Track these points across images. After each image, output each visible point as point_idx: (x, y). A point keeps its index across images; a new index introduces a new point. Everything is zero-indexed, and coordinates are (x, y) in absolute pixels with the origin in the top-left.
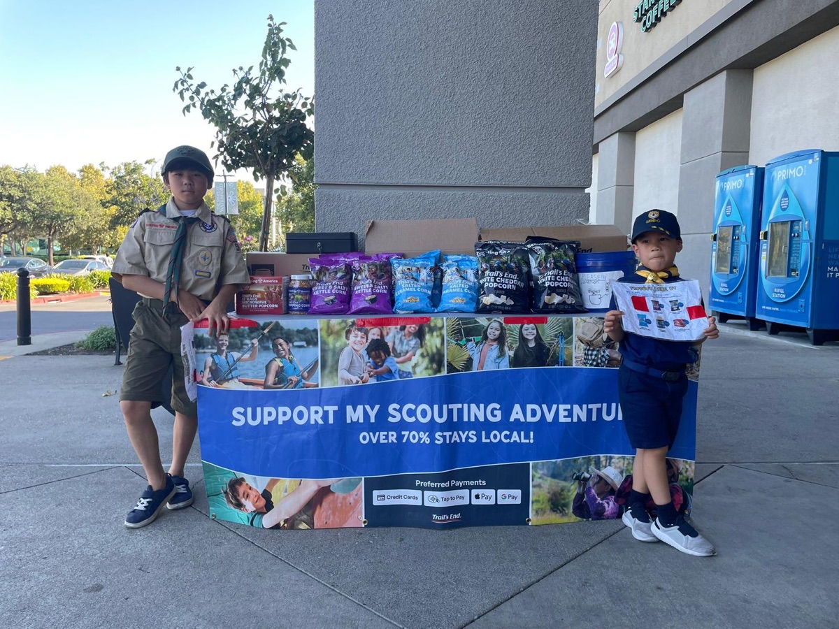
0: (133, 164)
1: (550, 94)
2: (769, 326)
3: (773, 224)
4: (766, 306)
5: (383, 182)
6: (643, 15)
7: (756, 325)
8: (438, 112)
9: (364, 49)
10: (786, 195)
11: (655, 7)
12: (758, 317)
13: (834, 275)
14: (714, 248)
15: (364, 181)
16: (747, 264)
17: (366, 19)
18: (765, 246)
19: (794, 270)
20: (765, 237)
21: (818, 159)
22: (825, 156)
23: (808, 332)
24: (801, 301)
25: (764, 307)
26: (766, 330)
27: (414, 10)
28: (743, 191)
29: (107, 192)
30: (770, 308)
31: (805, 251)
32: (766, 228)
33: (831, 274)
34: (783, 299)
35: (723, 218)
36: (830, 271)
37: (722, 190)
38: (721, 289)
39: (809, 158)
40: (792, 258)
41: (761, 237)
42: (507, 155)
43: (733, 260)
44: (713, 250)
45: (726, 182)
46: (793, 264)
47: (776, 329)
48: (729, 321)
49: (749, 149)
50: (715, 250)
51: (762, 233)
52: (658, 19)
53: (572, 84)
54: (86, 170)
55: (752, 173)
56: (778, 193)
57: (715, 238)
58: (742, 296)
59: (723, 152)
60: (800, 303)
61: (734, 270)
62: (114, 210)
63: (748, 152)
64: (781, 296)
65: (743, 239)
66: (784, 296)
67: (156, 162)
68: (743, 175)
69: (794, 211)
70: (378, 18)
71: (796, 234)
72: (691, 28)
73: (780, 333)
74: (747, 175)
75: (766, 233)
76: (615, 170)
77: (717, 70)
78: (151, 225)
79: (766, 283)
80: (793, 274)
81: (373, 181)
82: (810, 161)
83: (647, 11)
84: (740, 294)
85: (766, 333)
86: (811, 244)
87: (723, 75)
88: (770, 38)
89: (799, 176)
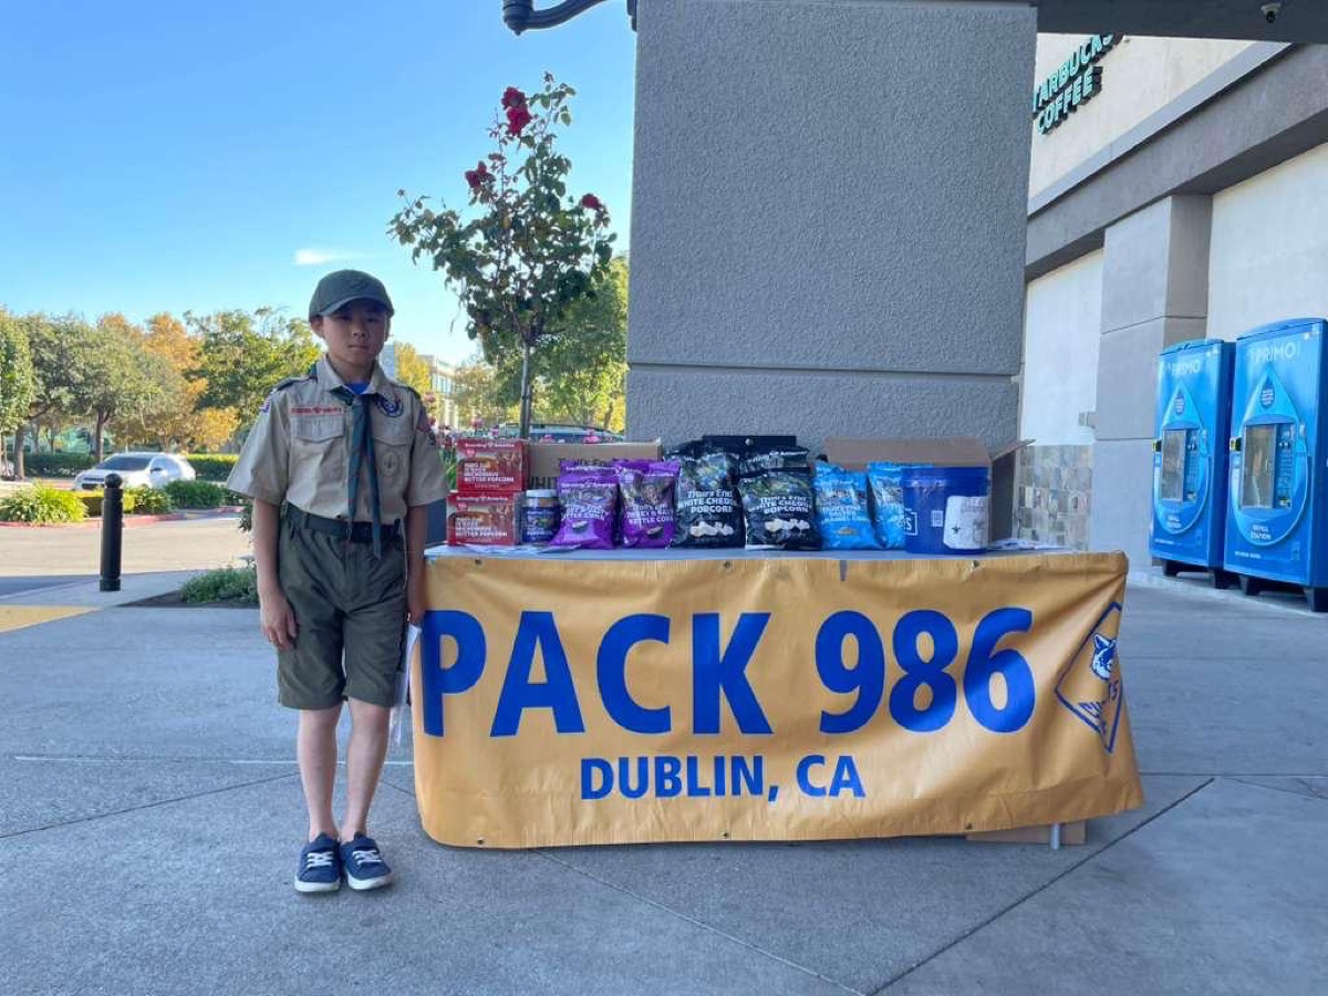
0: (235, 315)
1: (963, 244)
2: (1244, 581)
3: (1250, 428)
4: (1241, 550)
5: (721, 362)
6: (1040, 109)
7: (1225, 580)
8: (804, 265)
9: (702, 177)
10: (1268, 385)
11: (1060, 98)
12: (1228, 567)
14: (1158, 461)
15: (696, 359)
16: (1209, 486)
17: (706, 138)
18: (1237, 460)
19: (1284, 498)
20: (1238, 447)
21: (1318, 333)
23: (1306, 592)
24: (1295, 545)
25: (1237, 553)
26: (1240, 588)
27: (773, 126)
28: (1202, 377)
29: (193, 358)
30: (1247, 555)
31: (1300, 469)
32: (1239, 433)
34: (1267, 541)
35: (1172, 417)
37: (1169, 377)
38: (1169, 525)
39: (1306, 331)
40: (1280, 480)
41: (1232, 448)
42: (901, 326)
43: (1188, 481)
44: (1155, 465)
45: (1176, 362)
46: (1281, 489)
47: (1256, 587)
48: (1180, 574)
49: (1206, 313)
50: (1159, 466)
51: (1233, 439)
52: (1063, 116)
53: (994, 230)
54: (158, 321)
55: (1216, 350)
56: (1255, 383)
57: (1159, 446)
58: (1204, 536)
59: (1167, 317)
60: (1294, 549)
61: (1190, 497)
62: (202, 384)
63: (1205, 318)
64: (1263, 536)
65: (1203, 448)
66: (1268, 536)
67: (270, 312)
68: (1200, 355)
69: (1281, 410)
70: (722, 135)
71: (1286, 444)
72: (1116, 132)
73: (1261, 593)
74: (1208, 354)
75: (1239, 442)
77: (1159, 193)
78: (300, 411)
79: (1239, 515)
80: (1282, 503)
81: (709, 360)
82: (1307, 336)
83: (1046, 103)
84: (1199, 532)
85: (1239, 592)
86: (1309, 459)
87: (1168, 203)
88: (1241, 150)
89: (1289, 356)
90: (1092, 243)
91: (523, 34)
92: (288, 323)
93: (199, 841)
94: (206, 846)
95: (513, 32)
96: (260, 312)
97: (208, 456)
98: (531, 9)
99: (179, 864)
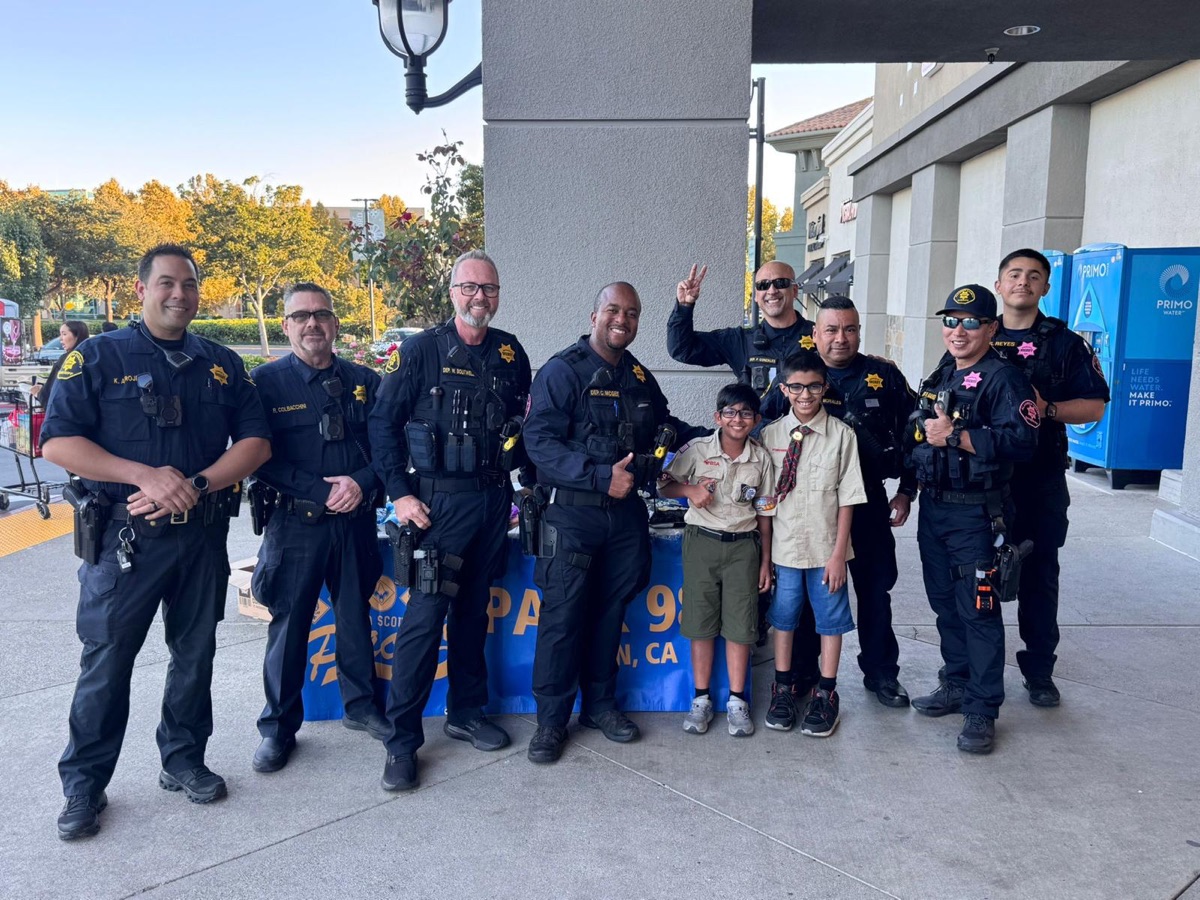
0: (225, 186)
10: (1089, 298)
13: (1138, 403)
21: (1121, 257)
22: (1129, 253)
23: (1107, 472)
24: (1100, 434)
29: (189, 230)
33: (1134, 401)
34: (1083, 429)
36: (1133, 398)
39: (1112, 255)
54: (151, 190)
55: (1060, 262)
59: (1048, 217)
60: (1098, 437)
63: (1082, 218)
67: (258, 181)
76: (931, 219)
77: (1041, 104)
82: (1113, 259)
86: (1110, 364)
87: (1050, 111)
88: (1095, 76)
89: (1102, 275)
90: (996, 140)
91: (421, 112)
92: (275, 190)
93: (237, 670)
94: (241, 672)
95: (414, 112)
96: (247, 182)
97: (210, 321)
98: (426, 95)
99: (227, 682)
